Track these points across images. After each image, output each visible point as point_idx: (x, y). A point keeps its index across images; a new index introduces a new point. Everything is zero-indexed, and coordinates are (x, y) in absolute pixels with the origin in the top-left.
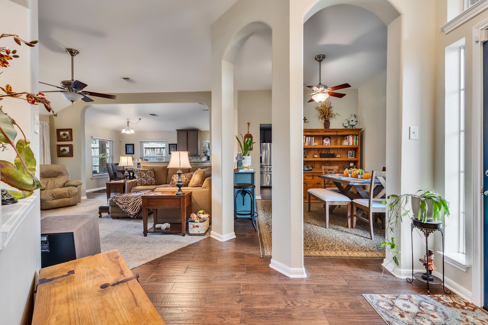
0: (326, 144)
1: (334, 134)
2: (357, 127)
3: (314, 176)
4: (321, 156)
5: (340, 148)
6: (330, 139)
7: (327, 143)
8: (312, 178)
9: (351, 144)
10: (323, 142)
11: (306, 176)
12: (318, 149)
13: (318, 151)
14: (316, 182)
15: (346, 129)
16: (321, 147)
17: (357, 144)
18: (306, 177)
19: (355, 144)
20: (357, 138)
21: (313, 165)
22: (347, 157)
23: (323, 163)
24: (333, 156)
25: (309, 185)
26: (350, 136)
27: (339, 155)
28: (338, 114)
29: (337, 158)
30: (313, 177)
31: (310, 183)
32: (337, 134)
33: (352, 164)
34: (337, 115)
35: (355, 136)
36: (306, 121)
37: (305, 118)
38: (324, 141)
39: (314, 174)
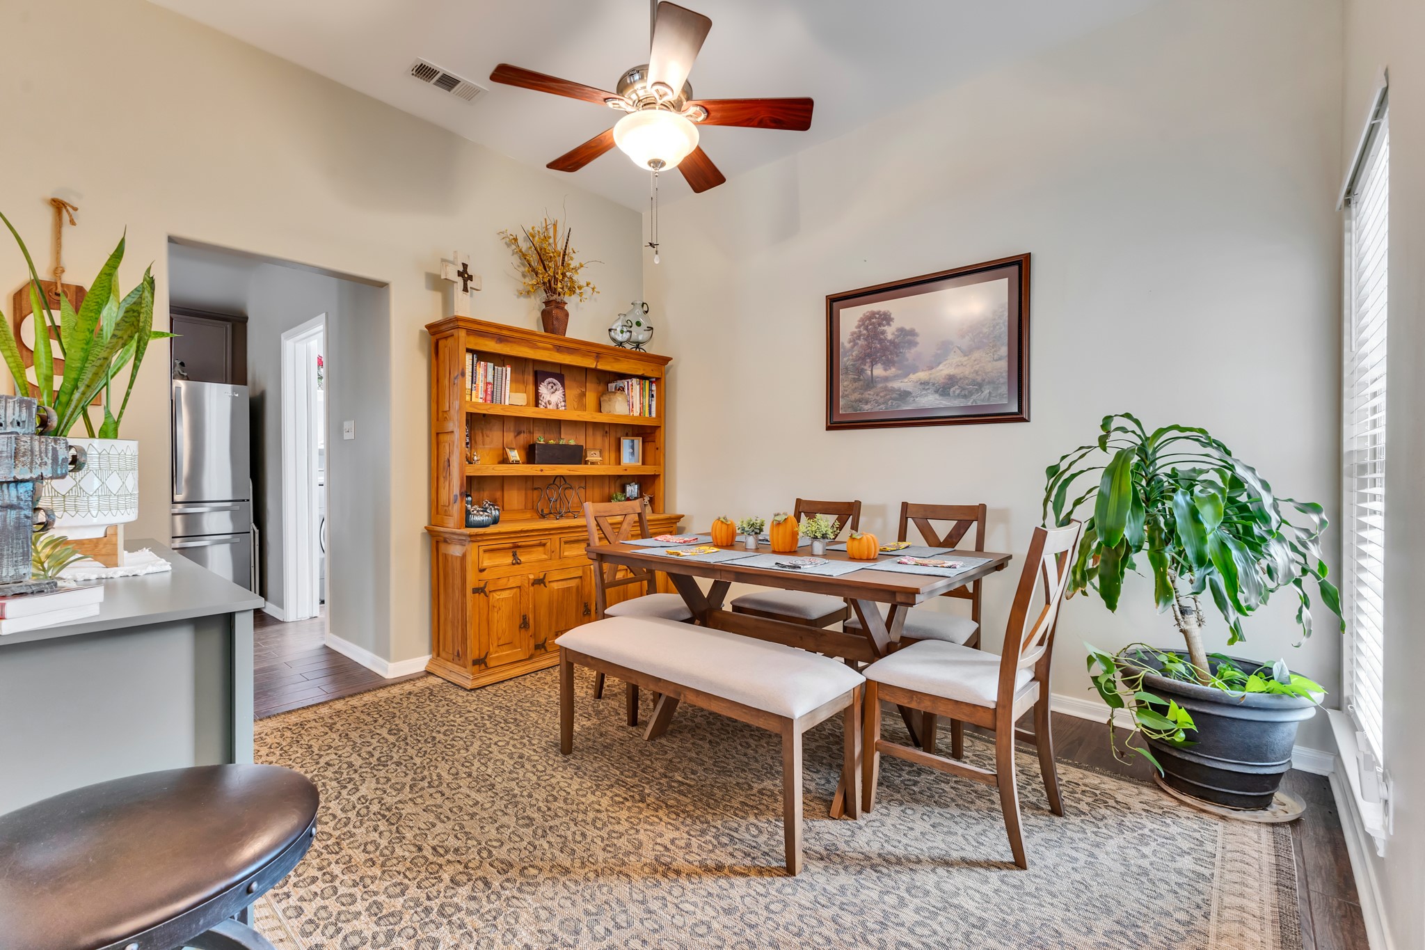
0: (549, 403)
1: (590, 363)
2: (652, 349)
3: (518, 551)
4: (531, 454)
5: (596, 425)
6: (563, 385)
7: (553, 398)
8: (509, 560)
9: (636, 412)
10: (537, 396)
11: (485, 551)
12: (519, 423)
13: (519, 433)
14: (531, 577)
15: (618, 350)
16: (531, 412)
17: (654, 415)
18: (487, 555)
19: (647, 414)
20: (655, 393)
21: (498, 494)
22: (619, 462)
23: (536, 486)
24: (576, 455)
25: (497, 596)
26: (634, 381)
27: (598, 453)
28: (591, 286)
29: (589, 466)
30: (514, 555)
31: (502, 583)
32: (599, 367)
33: (632, 489)
34: (589, 290)
35: (647, 382)
36: (470, 284)
37: (465, 266)
38: (543, 389)
39: (521, 542)
